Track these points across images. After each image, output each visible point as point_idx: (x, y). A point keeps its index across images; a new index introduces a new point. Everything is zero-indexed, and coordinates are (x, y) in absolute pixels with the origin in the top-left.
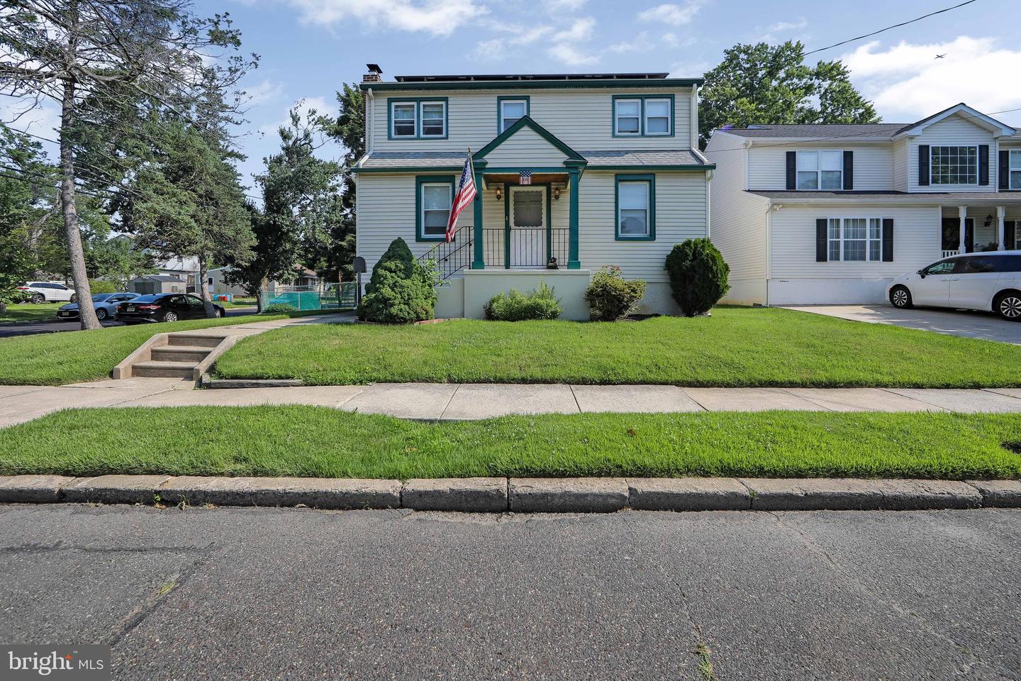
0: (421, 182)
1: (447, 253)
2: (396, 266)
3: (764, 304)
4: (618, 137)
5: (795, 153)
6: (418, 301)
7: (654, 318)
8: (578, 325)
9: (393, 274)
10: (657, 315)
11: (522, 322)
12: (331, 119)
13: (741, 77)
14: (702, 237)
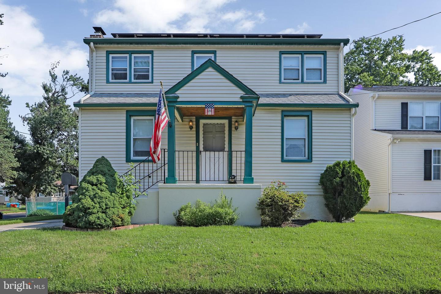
0: (131, 116)
1: (151, 171)
2: (98, 180)
3: (387, 211)
4: (284, 83)
5: (407, 103)
6: (115, 210)
7: (312, 224)
8: (250, 230)
9: (94, 187)
10: (315, 221)
11: (204, 227)
12: (80, 78)
13: (363, 60)
14: (348, 160)
